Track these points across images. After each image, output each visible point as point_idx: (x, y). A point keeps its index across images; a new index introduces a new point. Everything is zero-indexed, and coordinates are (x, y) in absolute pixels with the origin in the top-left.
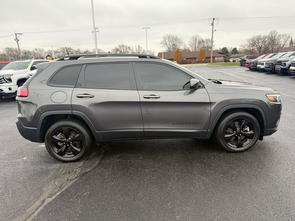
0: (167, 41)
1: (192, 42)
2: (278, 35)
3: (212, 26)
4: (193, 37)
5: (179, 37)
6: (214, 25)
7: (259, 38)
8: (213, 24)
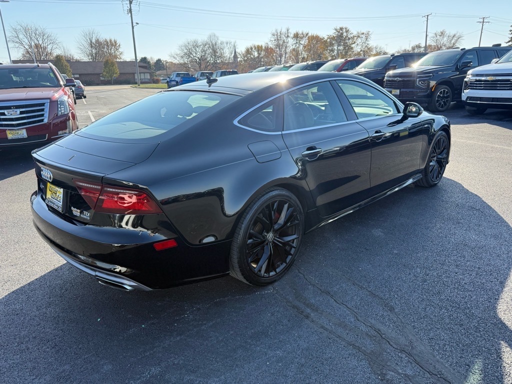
0: (21, 36)
1: (84, 43)
2: (219, 42)
3: (130, 14)
4: (83, 34)
5: (48, 31)
6: (133, 13)
7: (196, 46)
8: (130, 11)
